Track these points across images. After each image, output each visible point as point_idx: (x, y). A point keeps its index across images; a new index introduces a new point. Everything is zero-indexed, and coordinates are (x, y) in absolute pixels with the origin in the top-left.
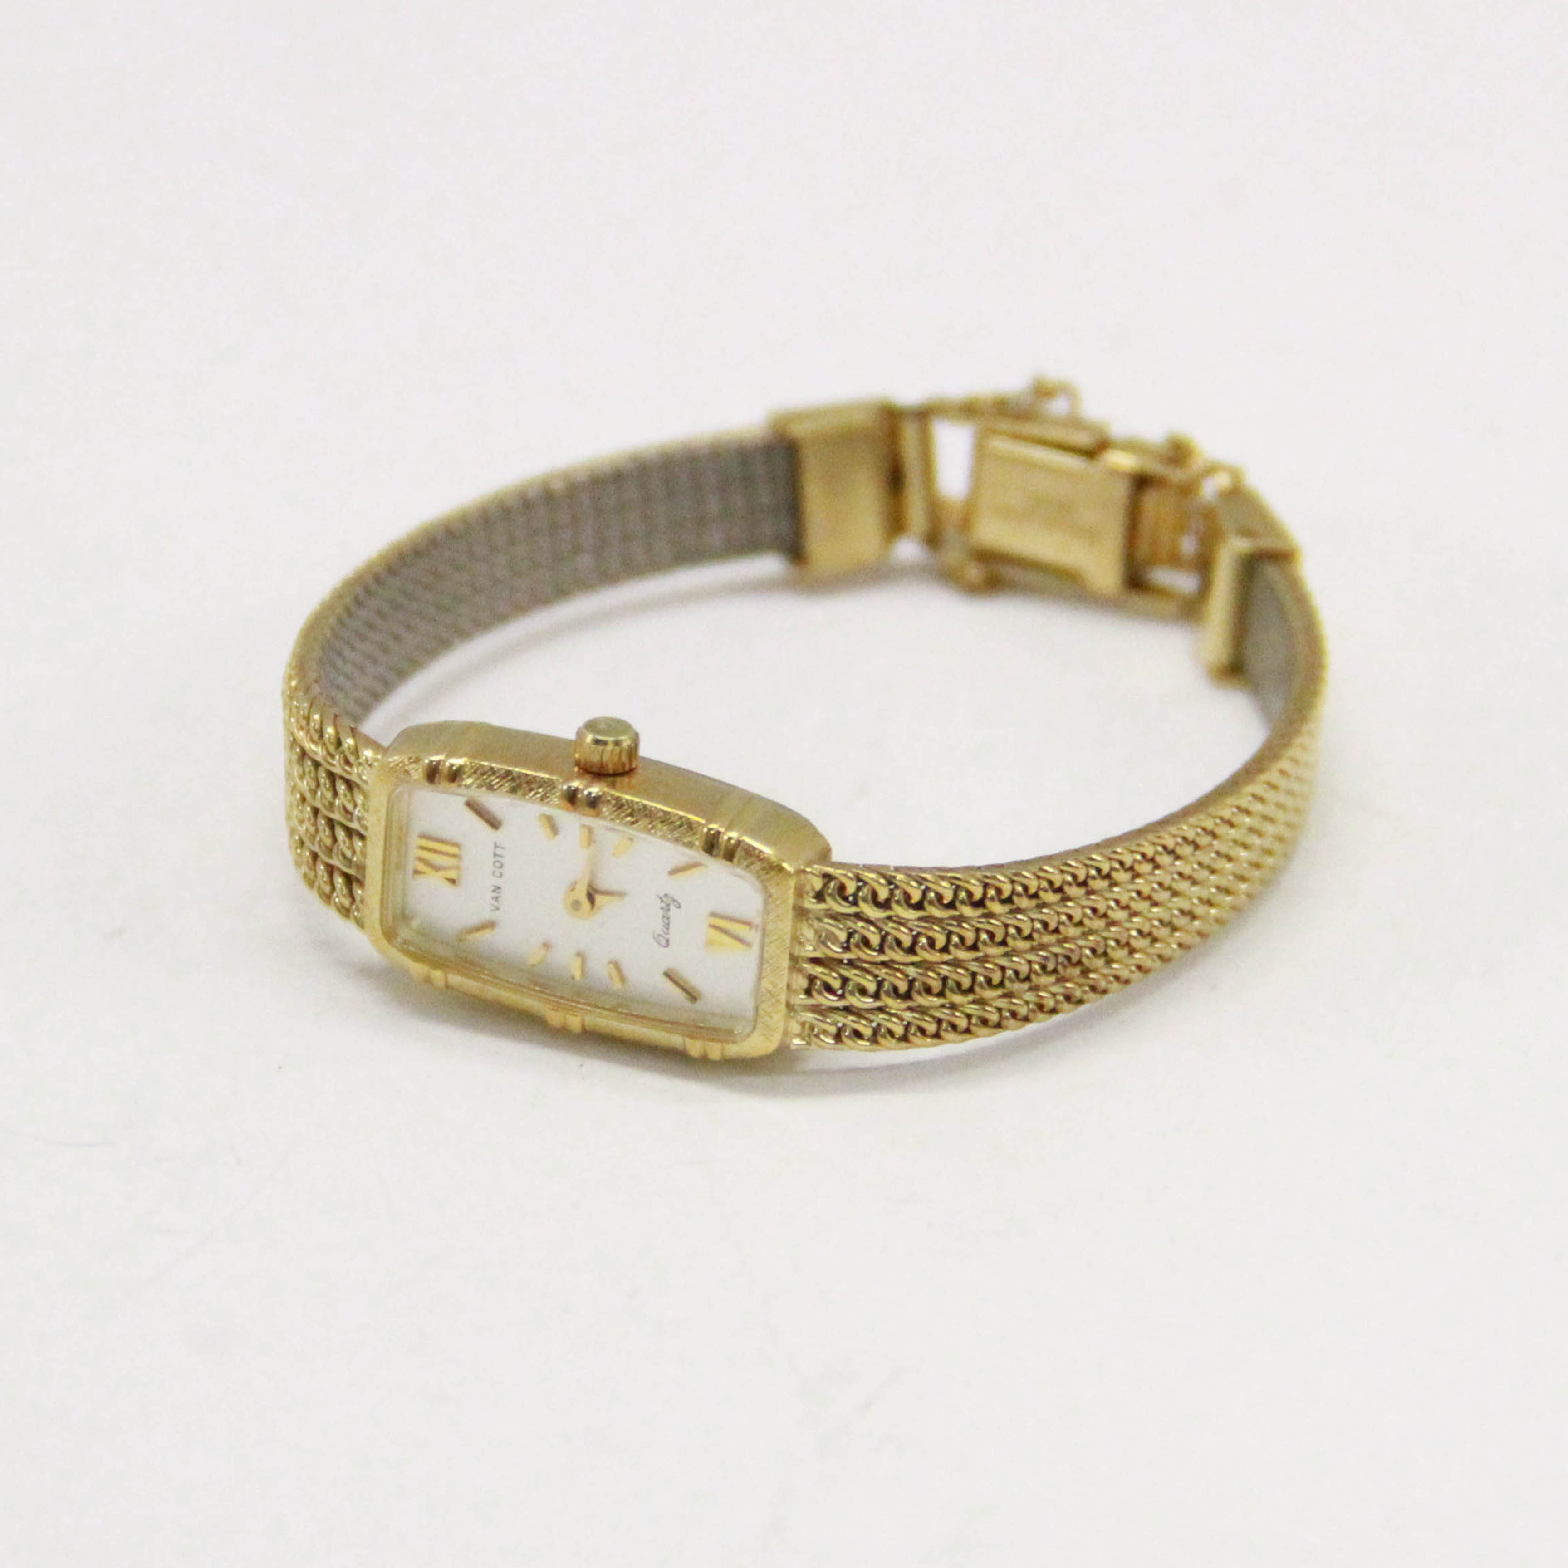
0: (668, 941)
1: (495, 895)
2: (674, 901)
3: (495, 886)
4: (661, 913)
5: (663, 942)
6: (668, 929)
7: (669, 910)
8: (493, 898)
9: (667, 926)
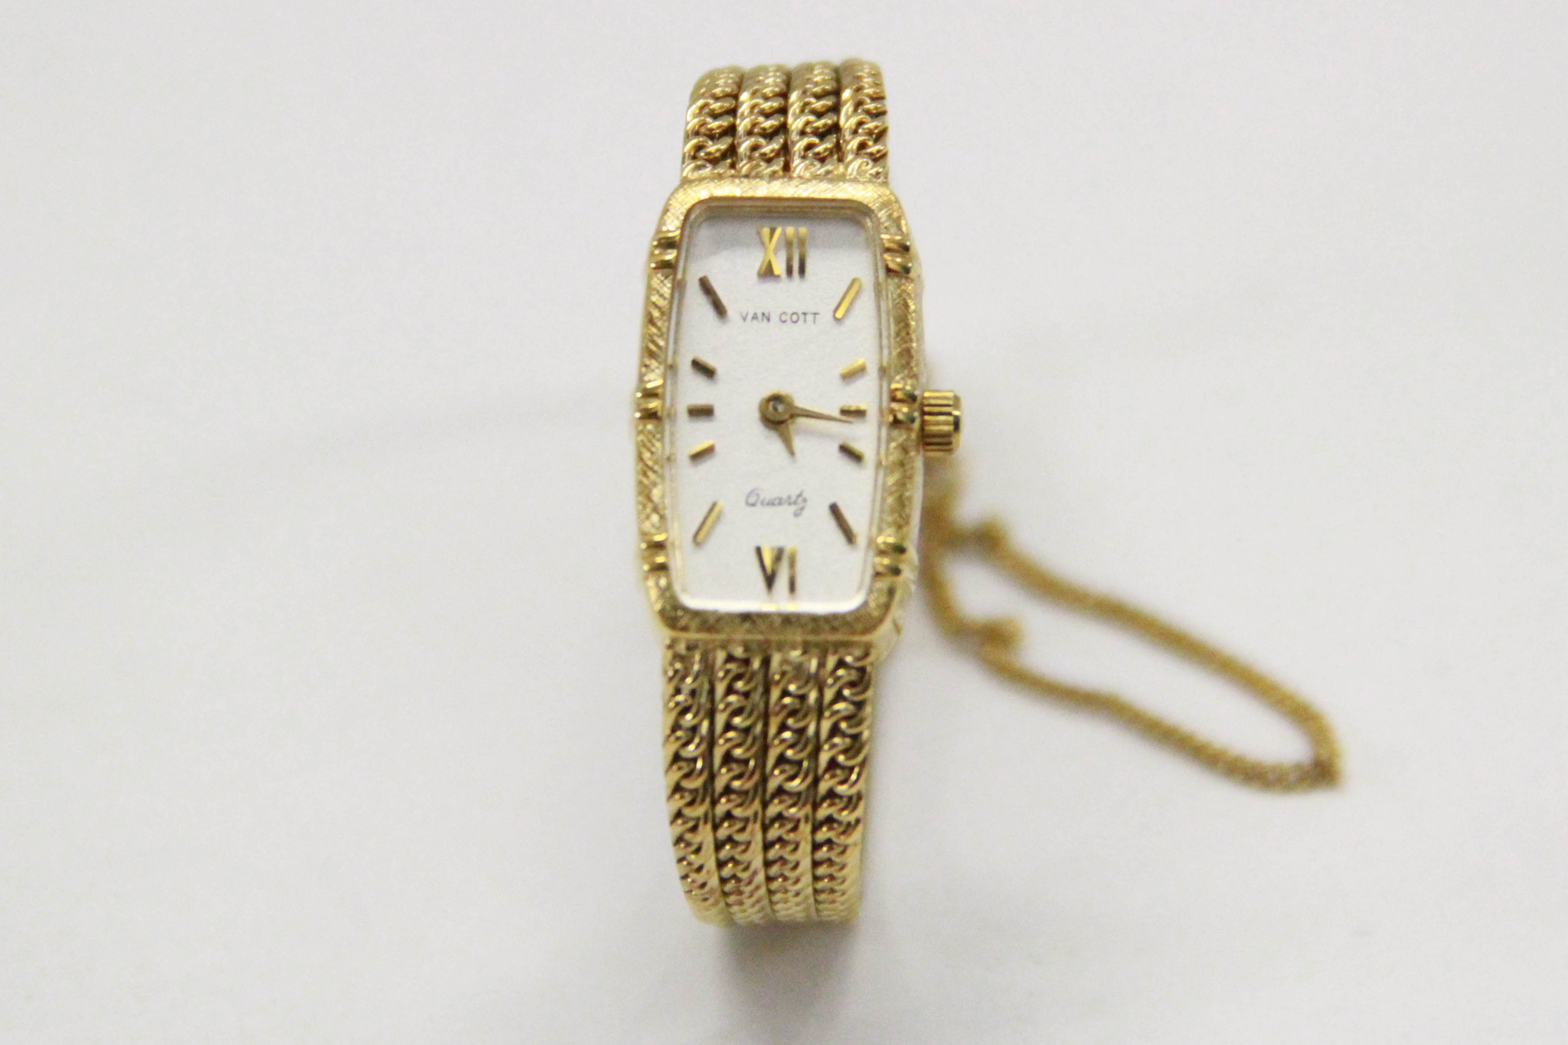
0: (753, 505)
1: (760, 316)
2: (802, 509)
3: (769, 315)
4: (785, 496)
5: (752, 500)
6: (768, 504)
7: (790, 504)
8: (755, 314)
9: (771, 504)
